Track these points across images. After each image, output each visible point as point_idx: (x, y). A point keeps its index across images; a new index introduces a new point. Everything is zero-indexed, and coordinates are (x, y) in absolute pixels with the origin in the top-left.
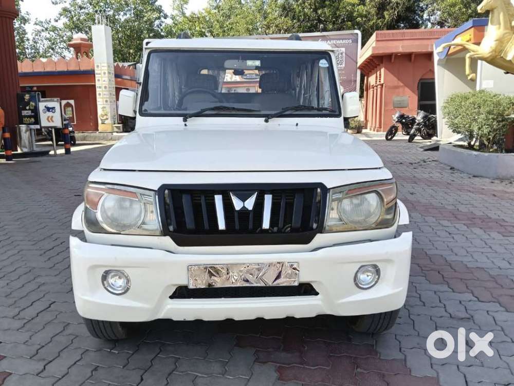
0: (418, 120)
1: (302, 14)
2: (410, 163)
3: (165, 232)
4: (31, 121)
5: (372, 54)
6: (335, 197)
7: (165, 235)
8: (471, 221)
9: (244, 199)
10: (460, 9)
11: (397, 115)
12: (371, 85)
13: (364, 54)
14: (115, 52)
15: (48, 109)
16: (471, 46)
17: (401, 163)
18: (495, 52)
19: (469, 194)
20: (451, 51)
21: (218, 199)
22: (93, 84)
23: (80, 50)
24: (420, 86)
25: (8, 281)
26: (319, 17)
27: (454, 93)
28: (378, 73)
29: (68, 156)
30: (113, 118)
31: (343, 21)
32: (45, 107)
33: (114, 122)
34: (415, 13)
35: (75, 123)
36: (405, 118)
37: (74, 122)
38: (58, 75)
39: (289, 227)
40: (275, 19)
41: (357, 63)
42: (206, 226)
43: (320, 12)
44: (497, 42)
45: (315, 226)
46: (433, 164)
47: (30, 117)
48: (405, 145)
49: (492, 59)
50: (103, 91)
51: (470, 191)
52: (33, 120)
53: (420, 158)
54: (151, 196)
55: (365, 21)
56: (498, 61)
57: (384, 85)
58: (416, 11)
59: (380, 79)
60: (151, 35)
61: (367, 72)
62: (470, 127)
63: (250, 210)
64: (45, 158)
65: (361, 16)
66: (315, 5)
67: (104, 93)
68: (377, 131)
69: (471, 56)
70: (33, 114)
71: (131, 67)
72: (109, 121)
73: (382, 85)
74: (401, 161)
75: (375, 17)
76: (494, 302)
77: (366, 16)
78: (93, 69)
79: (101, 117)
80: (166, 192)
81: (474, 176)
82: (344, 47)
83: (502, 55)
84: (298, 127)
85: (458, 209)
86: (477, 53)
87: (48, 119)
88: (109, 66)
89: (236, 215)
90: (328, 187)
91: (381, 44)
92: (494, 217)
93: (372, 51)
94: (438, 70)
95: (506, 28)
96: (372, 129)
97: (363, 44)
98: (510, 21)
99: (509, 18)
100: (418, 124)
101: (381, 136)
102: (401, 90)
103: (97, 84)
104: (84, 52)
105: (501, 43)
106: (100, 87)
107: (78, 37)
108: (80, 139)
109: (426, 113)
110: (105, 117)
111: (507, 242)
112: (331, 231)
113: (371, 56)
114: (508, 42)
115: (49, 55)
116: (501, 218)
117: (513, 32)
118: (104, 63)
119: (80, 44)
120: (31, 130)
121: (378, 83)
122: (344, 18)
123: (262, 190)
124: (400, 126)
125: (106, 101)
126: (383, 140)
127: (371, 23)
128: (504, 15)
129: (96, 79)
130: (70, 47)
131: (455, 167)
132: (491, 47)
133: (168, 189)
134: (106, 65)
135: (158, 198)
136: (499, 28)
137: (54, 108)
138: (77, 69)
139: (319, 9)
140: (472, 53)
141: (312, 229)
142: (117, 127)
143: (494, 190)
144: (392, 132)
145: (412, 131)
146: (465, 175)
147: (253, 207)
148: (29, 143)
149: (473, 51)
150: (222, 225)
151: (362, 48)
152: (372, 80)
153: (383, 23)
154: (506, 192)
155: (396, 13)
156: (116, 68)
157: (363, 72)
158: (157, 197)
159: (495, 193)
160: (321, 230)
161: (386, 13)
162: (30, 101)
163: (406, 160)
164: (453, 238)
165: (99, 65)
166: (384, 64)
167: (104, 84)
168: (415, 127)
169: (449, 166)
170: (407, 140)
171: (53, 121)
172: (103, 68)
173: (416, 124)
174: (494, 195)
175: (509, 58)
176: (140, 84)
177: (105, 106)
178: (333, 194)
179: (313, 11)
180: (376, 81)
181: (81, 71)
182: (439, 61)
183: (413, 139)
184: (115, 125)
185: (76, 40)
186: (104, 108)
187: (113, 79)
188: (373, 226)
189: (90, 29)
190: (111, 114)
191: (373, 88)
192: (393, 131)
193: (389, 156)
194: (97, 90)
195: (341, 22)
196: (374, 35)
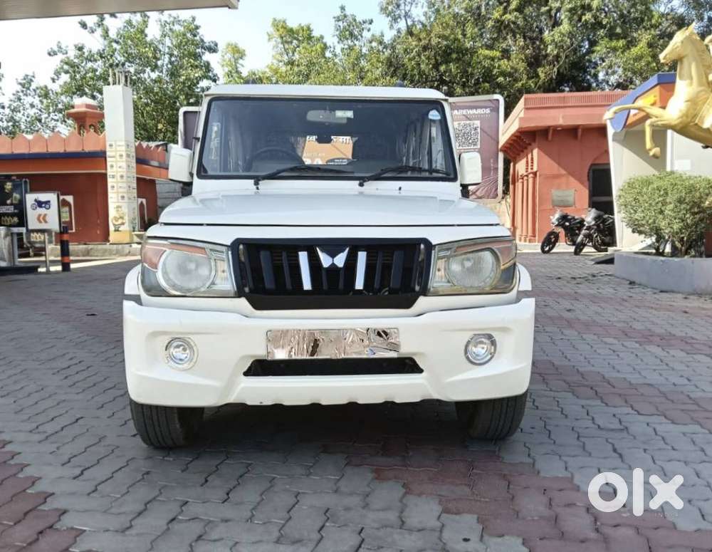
0: (588, 223)
1: (416, 72)
2: (572, 278)
3: (239, 294)
4: (12, 221)
5: (519, 129)
6: (442, 254)
7: (239, 297)
8: (646, 338)
9: (333, 255)
10: (648, 64)
11: (557, 216)
12: (520, 174)
13: (509, 128)
14: (137, 124)
15: (40, 204)
16: (655, 111)
17: (559, 278)
18: (687, 116)
19: (650, 311)
20: (630, 121)
21: (303, 257)
22: (103, 171)
23: (85, 122)
24: (591, 174)
25: (16, 399)
26: (441, 76)
27: (633, 177)
28: (530, 156)
29: (66, 273)
30: (132, 223)
31: (477, 82)
32: (36, 200)
33: (134, 228)
34: (585, 71)
35: (74, 231)
36: (569, 220)
37: (72, 229)
38: (51, 158)
39: (386, 291)
40: (376, 79)
41: (498, 143)
42: (289, 286)
43: (442, 68)
44: (689, 103)
45: (417, 288)
46: (606, 279)
47: (12, 215)
48: (567, 257)
49: (682, 128)
50: (117, 182)
51: (652, 308)
52: (16, 220)
53: (588, 272)
54: (223, 252)
55: (510, 81)
56: (692, 129)
57: (538, 173)
58: (588, 67)
59: (532, 166)
60: (192, 101)
61: (513, 156)
62: (654, 222)
63: (341, 268)
64: (31, 277)
65: (503, 74)
66: (435, 59)
67: (120, 185)
68: (530, 242)
69: (652, 122)
70: (16, 211)
71: (161, 148)
72: (125, 228)
73: (535, 174)
74: (559, 276)
75: (525, 77)
76: (659, 415)
77: (510, 75)
78: (103, 149)
79: (114, 221)
80: (241, 247)
81: (662, 292)
82: (478, 120)
83: (696, 122)
84: (401, 191)
85: (631, 327)
86: (661, 119)
87: (39, 219)
88: (128, 145)
89: (324, 273)
90: (434, 243)
91: (532, 114)
92: (679, 334)
93: (520, 124)
94: (614, 148)
95: (700, 84)
96: (523, 238)
97: (507, 115)
98: (706, 74)
99: (705, 71)
100: (589, 228)
101: (536, 247)
102: (564, 180)
103: (110, 172)
104: (90, 126)
105: (695, 104)
106: (113, 177)
107: (80, 103)
108: (80, 254)
109: (599, 212)
110: (120, 221)
111: (691, 359)
112: (437, 294)
113: (518, 131)
114: (704, 103)
115: (36, 129)
116: (688, 335)
117: (710, 89)
118: (122, 141)
119: (85, 113)
120: (12, 234)
121: (530, 171)
122: (479, 78)
123: (355, 246)
124: (561, 231)
125: (123, 197)
126: (538, 253)
127: (519, 84)
128: (697, 67)
129: (109, 164)
130: (68, 119)
131: (637, 282)
132: (681, 111)
133: (243, 244)
134: (123, 143)
135: (232, 254)
136: (691, 84)
137: (49, 201)
138: (79, 150)
139: (441, 64)
140: (654, 119)
141: (413, 290)
142: (138, 236)
143: (687, 307)
144: (550, 241)
145: (579, 239)
146: (649, 290)
147: (345, 264)
148: (9, 253)
149: (657, 117)
150: (307, 285)
151: (505, 120)
152: (521, 167)
153: (536, 85)
154: (704, 309)
155: (555, 69)
156: (138, 149)
157: (508, 156)
158: (230, 252)
159: (687, 310)
160: (425, 292)
161: (540, 70)
162: (13, 192)
163: (567, 275)
164: (618, 355)
165: (113, 143)
166: (537, 143)
167: (120, 172)
168: (583, 232)
169: (628, 280)
170: (571, 252)
171: (46, 222)
172: (118, 148)
173: (585, 228)
174: (686, 312)
175: (706, 125)
176: (198, 139)
177: (120, 204)
178: (439, 251)
179: (433, 67)
180: (527, 169)
181: (85, 153)
182: (615, 134)
183: (581, 250)
184: (136, 233)
185: (79, 106)
186: (118, 207)
187: (134, 165)
188: (487, 289)
189: (101, 92)
190: (128, 216)
191: (523, 179)
192: (551, 239)
193: (543, 270)
194: (109, 180)
195: (475, 84)
196: (522, 101)
